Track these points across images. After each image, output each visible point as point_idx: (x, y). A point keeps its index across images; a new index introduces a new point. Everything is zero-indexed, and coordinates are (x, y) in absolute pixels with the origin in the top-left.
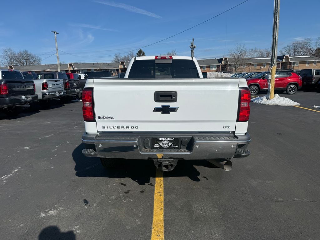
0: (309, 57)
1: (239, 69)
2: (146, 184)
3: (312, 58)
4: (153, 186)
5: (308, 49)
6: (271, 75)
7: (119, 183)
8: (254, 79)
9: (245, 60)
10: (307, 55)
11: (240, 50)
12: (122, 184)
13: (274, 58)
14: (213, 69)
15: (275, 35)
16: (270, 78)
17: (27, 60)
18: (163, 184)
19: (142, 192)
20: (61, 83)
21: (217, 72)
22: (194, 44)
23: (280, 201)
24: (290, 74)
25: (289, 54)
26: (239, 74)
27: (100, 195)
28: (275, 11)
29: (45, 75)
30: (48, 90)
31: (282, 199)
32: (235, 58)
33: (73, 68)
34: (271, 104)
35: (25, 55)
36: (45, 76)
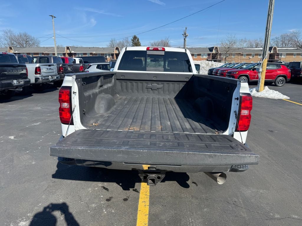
0: (296, 49)
1: (229, 58)
2: (131, 189)
3: (299, 50)
4: (138, 192)
5: (295, 41)
6: (262, 67)
7: (102, 187)
8: (245, 70)
9: (235, 49)
10: (294, 47)
11: (231, 40)
12: (104, 188)
13: (266, 51)
14: (204, 57)
15: (268, 28)
16: (261, 70)
17: (27, 42)
18: (149, 191)
19: (125, 200)
20: (55, 68)
21: (207, 60)
22: (186, 33)
23: (277, 219)
24: (280, 66)
25: (277, 45)
26: (230, 64)
27: (79, 201)
28: (270, 3)
29: (41, 58)
30: (41, 74)
31: (278, 216)
32: (225, 48)
33: (70, 51)
34: (260, 97)
35: (25, 37)
36: (41, 60)
